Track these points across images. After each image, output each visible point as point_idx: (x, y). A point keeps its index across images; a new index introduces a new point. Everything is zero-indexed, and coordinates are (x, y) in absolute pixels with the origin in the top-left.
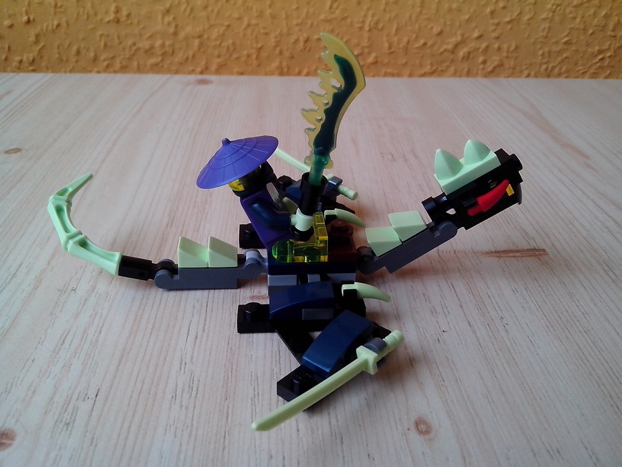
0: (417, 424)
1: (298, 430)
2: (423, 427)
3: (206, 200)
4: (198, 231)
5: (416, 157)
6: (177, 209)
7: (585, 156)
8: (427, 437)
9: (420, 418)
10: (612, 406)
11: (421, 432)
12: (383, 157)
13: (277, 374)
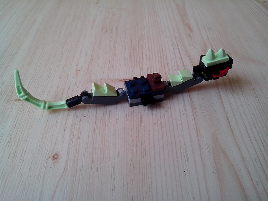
0: (54, 156)
1: (9, 157)
2: (55, 157)
3: (17, 52)
4: (7, 68)
5: (117, 30)
6: (3, 56)
7: (191, 30)
8: (55, 161)
9: (56, 153)
10: (132, 150)
11: (54, 159)
12: (102, 30)
13: (11, 134)
